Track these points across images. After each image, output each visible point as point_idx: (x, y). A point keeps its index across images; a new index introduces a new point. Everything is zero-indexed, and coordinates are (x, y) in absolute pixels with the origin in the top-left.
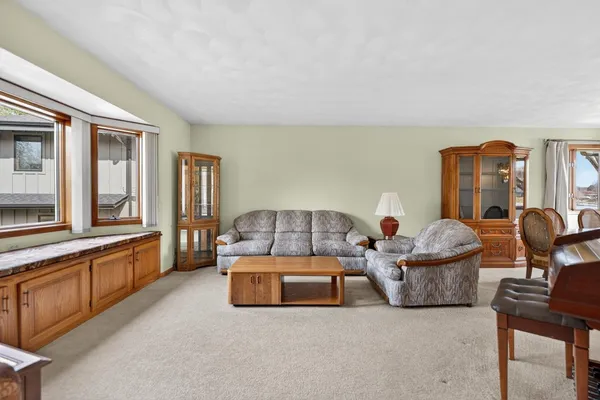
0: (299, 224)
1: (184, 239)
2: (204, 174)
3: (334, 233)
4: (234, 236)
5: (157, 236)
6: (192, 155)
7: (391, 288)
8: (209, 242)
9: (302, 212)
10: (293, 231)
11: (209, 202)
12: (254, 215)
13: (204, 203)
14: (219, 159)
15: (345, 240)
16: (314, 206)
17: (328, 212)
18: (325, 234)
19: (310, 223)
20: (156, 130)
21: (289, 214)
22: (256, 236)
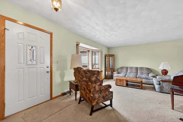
0: (134, 71)
1: (107, 73)
2: (111, 59)
3: (144, 73)
4: (117, 73)
5: (102, 71)
6: (108, 55)
7: (157, 87)
8: (112, 73)
9: (135, 67)
10: (132, 72)
11: (112, 65)
12: (122, 68)
13: (111, 65)
14: (114, 55)
15: (148, 75)
16: (139, 66)
17: (143, 67)
18: (142, 73)
19: (137, 70)
20: (102, 51)
21: (131, 68)
22: (122, 73)
